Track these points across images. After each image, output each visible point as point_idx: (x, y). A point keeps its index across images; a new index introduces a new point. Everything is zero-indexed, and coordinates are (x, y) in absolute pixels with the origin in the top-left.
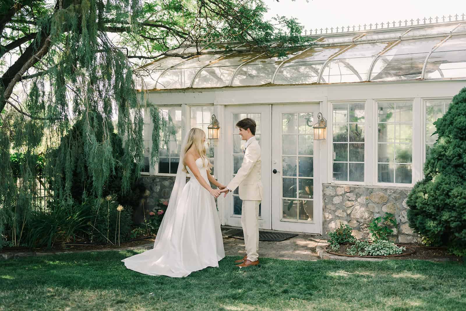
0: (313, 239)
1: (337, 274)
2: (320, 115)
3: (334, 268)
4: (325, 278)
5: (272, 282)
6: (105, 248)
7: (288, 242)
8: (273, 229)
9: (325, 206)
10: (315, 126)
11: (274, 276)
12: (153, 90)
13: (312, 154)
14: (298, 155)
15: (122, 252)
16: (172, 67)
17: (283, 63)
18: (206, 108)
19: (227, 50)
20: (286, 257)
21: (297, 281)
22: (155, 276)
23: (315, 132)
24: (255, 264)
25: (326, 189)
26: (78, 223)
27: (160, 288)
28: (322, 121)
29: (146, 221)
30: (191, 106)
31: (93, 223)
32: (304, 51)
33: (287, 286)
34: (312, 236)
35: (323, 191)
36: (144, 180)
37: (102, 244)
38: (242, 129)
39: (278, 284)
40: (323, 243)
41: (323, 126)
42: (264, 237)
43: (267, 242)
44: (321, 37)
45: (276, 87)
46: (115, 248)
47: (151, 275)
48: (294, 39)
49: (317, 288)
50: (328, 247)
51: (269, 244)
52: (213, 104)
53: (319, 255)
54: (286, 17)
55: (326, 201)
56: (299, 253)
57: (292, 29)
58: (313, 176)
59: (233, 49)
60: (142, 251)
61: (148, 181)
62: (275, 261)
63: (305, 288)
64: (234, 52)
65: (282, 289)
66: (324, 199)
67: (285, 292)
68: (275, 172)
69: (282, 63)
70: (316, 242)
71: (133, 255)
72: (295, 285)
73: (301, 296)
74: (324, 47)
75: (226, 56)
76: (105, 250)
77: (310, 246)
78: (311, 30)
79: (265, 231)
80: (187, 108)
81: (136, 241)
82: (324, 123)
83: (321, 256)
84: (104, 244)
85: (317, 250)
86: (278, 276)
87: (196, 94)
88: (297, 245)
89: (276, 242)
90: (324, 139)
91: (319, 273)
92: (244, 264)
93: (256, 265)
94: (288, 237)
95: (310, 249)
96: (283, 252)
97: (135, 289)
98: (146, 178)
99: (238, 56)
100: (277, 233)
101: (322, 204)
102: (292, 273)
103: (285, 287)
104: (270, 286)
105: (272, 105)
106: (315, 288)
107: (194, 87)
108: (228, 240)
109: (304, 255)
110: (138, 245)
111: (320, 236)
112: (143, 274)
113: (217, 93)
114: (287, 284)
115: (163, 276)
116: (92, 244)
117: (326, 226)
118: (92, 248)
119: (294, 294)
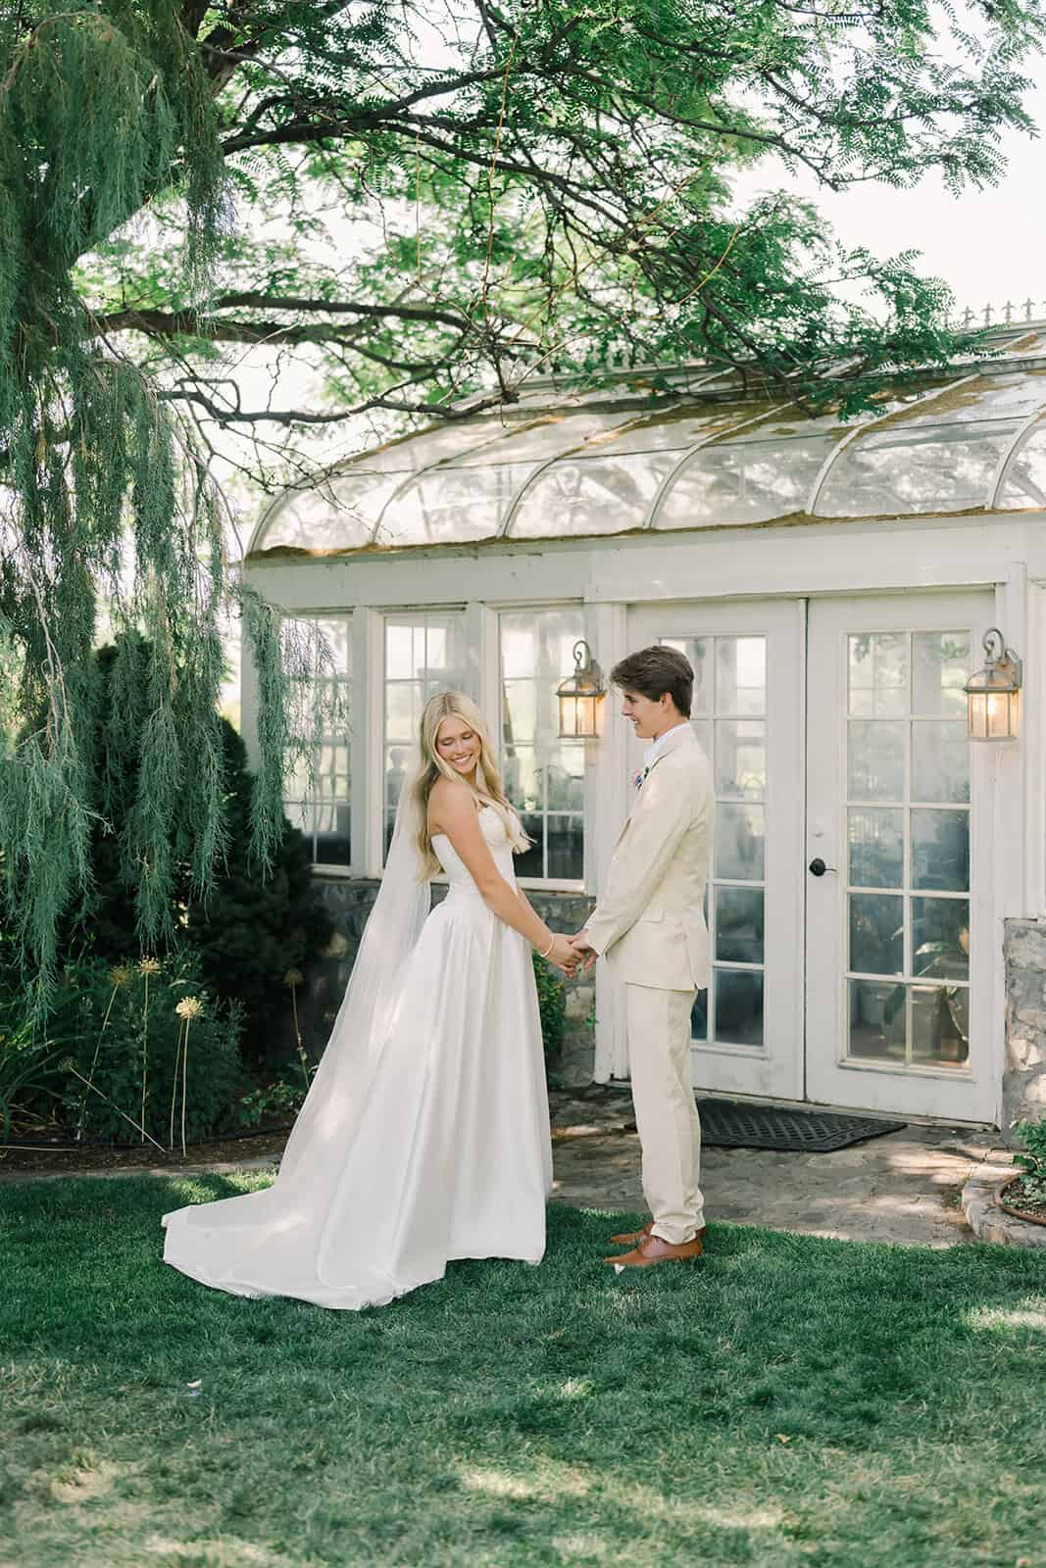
0: (959, 1145)
1: (1016, 1319)
2: (995, 637)
3: (1014, 1285)
4: (960, 1334)
5: (724, 1346)
6: (125, 1162)
7: (854, 1157)
8: (811, 1097)
9: (1014, 1014)
10: (974, 683)
11: (740, 1318)
12: (365, 548)
13: (967, 800)
14: (908, 804)
15: (180, 1182)
16: (444, 461)
17: (856, 431)
18: (557, 615)
19: (661, 394)
20: (829, 1222)
21: (829, 1346)
22: (255, 1296)
23: (976, 709)
24: (682, 1254)
25: (1014, 943)
26: (30, 1062)
27: (241, 1361)
28: (1004, 661)
29: (304, 1057)
30: (503, 608)
31: (85, 1062)
32: (951, 387)
33: (782, 1367)
34: (962, 1133)
35: (1005, 949)
36: (325, 895)
37: (118, 1148)
38: (637, 696)
39: (743, 1361)
40: (998, 1163)
41: (1004, 683)
42: (764, 1131)
43: (773, 1154)
44: (1027, 335)
45: (825, 527)
46: (164, 1163)
47: (239, 1292)
48: (904, 345)
49: (907, 1385)
50: (1012, 1186)
51: (776, 1162)
52: (581, 602)
53: (967, 1218)
54: (871, 255)
55: (1017, 992)
56: (887, 1209)
57: (901, 301)
58: (967, 889)
59: (682, 390)
60: (259, 1179)
61: (342, 898)
62: (772, 1242)
63: (854, 1383)
64: (686, 401)
65: (754, 1386)
66: (1011, 984)
67: (763, 1400)
68: (818, 869)
69: (853, 434)
70: (974, 1159)
71: (219, 1197)
72: (818, 1367)
73: (826, 1424)
74: (1029, 371)
75: (653, 416)
76: (120, 1173)
77: (941, 1178)
78: (988, 310)
79: (778, 1104)
80: (488, 616)
81: (254, 1136)
82: (1010, 670)
83: (976, 1227)
84: (125, 1147)
85: (966, 1196)
86: (757, 1318)
87: (521, 562)
88: (888, 1170)
89: (807, 1155)
90: (1011, 737)
91: (937, 1307)
92: (639, 1252)
93: (687, 1260)
94: (862, 1132)
95: (941, 1192)
96: (823, 1203)
97: (136, 1359)
98: (335, 889)
99: (697, 414)
100: (819, 1116)
101: (1001, 1003)
102: (819, 1307)
103: (771, 1375)
104: (710, 1367)
105: (807, 600)
106: (899, 1384)
107: (514, 535)
108: (620, 1142)
109: (909, 1215)
110: (261, 1154)
111: (994, 1135)
112: (208, 1288)
113: (597, 555)
114: (786, 1360)
115: (287, 1299)
116: (80, 1144)
117: (1017, 1094)
118: (78, 1161)
119: (794, 1414)
